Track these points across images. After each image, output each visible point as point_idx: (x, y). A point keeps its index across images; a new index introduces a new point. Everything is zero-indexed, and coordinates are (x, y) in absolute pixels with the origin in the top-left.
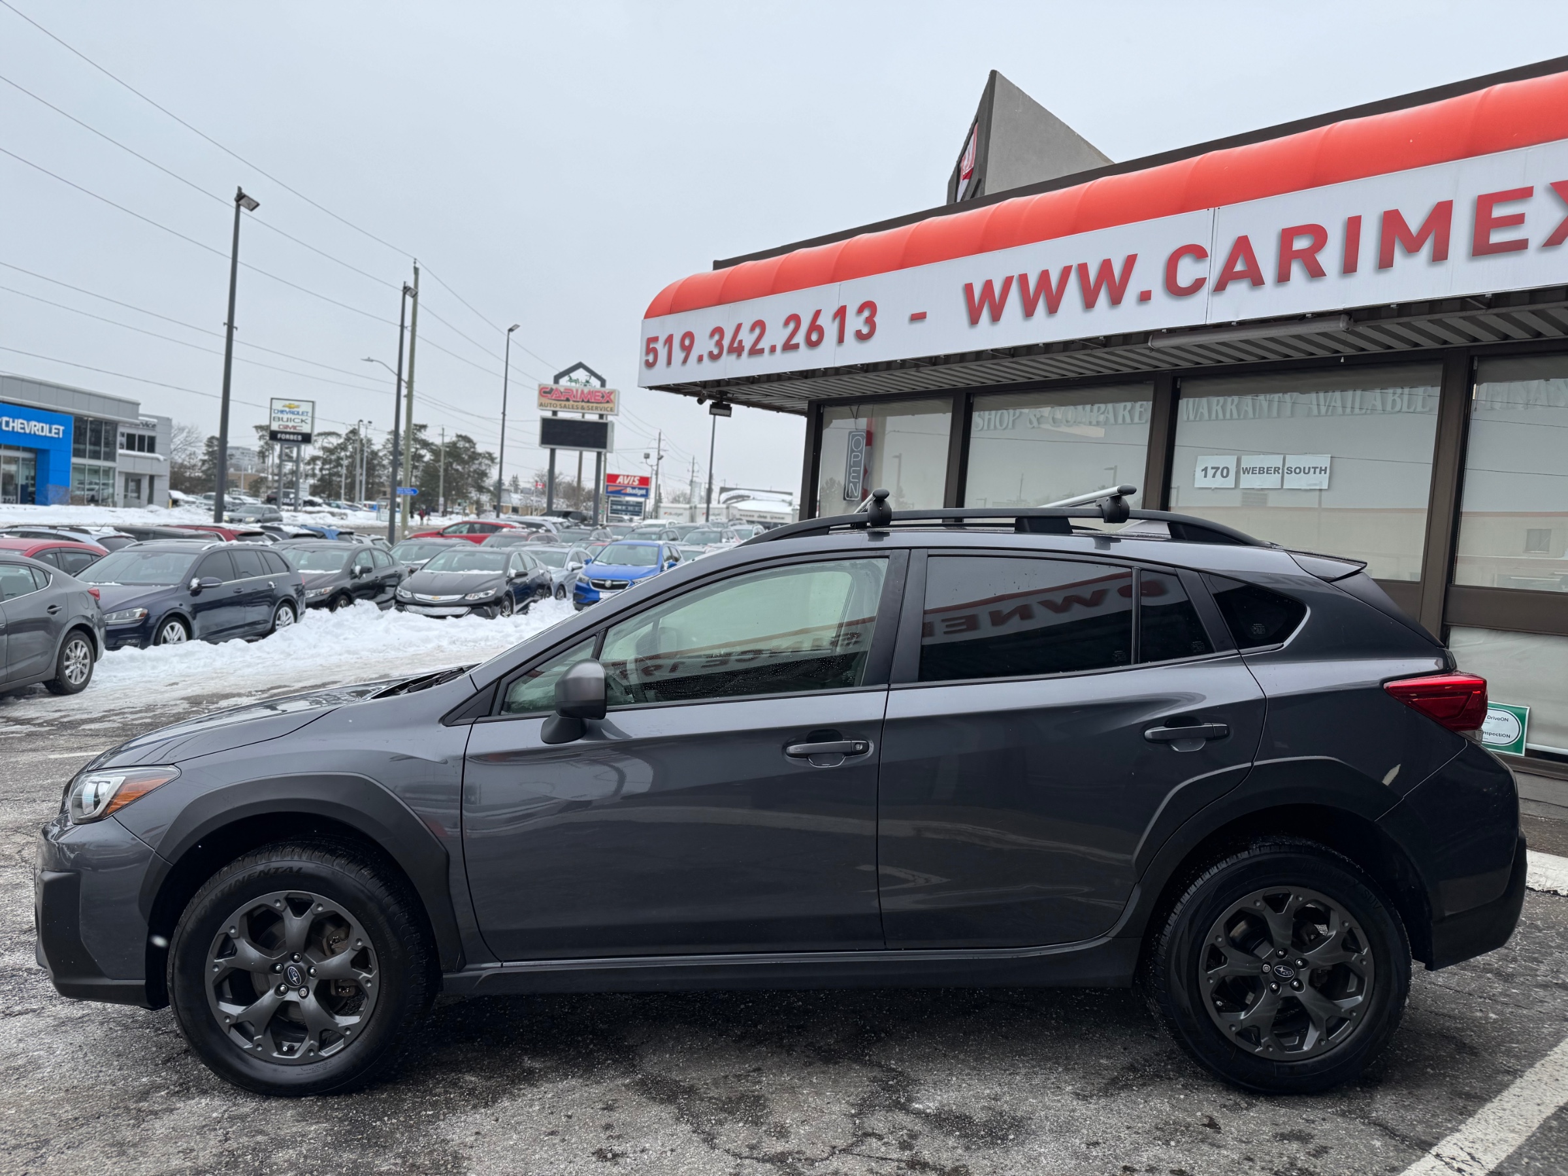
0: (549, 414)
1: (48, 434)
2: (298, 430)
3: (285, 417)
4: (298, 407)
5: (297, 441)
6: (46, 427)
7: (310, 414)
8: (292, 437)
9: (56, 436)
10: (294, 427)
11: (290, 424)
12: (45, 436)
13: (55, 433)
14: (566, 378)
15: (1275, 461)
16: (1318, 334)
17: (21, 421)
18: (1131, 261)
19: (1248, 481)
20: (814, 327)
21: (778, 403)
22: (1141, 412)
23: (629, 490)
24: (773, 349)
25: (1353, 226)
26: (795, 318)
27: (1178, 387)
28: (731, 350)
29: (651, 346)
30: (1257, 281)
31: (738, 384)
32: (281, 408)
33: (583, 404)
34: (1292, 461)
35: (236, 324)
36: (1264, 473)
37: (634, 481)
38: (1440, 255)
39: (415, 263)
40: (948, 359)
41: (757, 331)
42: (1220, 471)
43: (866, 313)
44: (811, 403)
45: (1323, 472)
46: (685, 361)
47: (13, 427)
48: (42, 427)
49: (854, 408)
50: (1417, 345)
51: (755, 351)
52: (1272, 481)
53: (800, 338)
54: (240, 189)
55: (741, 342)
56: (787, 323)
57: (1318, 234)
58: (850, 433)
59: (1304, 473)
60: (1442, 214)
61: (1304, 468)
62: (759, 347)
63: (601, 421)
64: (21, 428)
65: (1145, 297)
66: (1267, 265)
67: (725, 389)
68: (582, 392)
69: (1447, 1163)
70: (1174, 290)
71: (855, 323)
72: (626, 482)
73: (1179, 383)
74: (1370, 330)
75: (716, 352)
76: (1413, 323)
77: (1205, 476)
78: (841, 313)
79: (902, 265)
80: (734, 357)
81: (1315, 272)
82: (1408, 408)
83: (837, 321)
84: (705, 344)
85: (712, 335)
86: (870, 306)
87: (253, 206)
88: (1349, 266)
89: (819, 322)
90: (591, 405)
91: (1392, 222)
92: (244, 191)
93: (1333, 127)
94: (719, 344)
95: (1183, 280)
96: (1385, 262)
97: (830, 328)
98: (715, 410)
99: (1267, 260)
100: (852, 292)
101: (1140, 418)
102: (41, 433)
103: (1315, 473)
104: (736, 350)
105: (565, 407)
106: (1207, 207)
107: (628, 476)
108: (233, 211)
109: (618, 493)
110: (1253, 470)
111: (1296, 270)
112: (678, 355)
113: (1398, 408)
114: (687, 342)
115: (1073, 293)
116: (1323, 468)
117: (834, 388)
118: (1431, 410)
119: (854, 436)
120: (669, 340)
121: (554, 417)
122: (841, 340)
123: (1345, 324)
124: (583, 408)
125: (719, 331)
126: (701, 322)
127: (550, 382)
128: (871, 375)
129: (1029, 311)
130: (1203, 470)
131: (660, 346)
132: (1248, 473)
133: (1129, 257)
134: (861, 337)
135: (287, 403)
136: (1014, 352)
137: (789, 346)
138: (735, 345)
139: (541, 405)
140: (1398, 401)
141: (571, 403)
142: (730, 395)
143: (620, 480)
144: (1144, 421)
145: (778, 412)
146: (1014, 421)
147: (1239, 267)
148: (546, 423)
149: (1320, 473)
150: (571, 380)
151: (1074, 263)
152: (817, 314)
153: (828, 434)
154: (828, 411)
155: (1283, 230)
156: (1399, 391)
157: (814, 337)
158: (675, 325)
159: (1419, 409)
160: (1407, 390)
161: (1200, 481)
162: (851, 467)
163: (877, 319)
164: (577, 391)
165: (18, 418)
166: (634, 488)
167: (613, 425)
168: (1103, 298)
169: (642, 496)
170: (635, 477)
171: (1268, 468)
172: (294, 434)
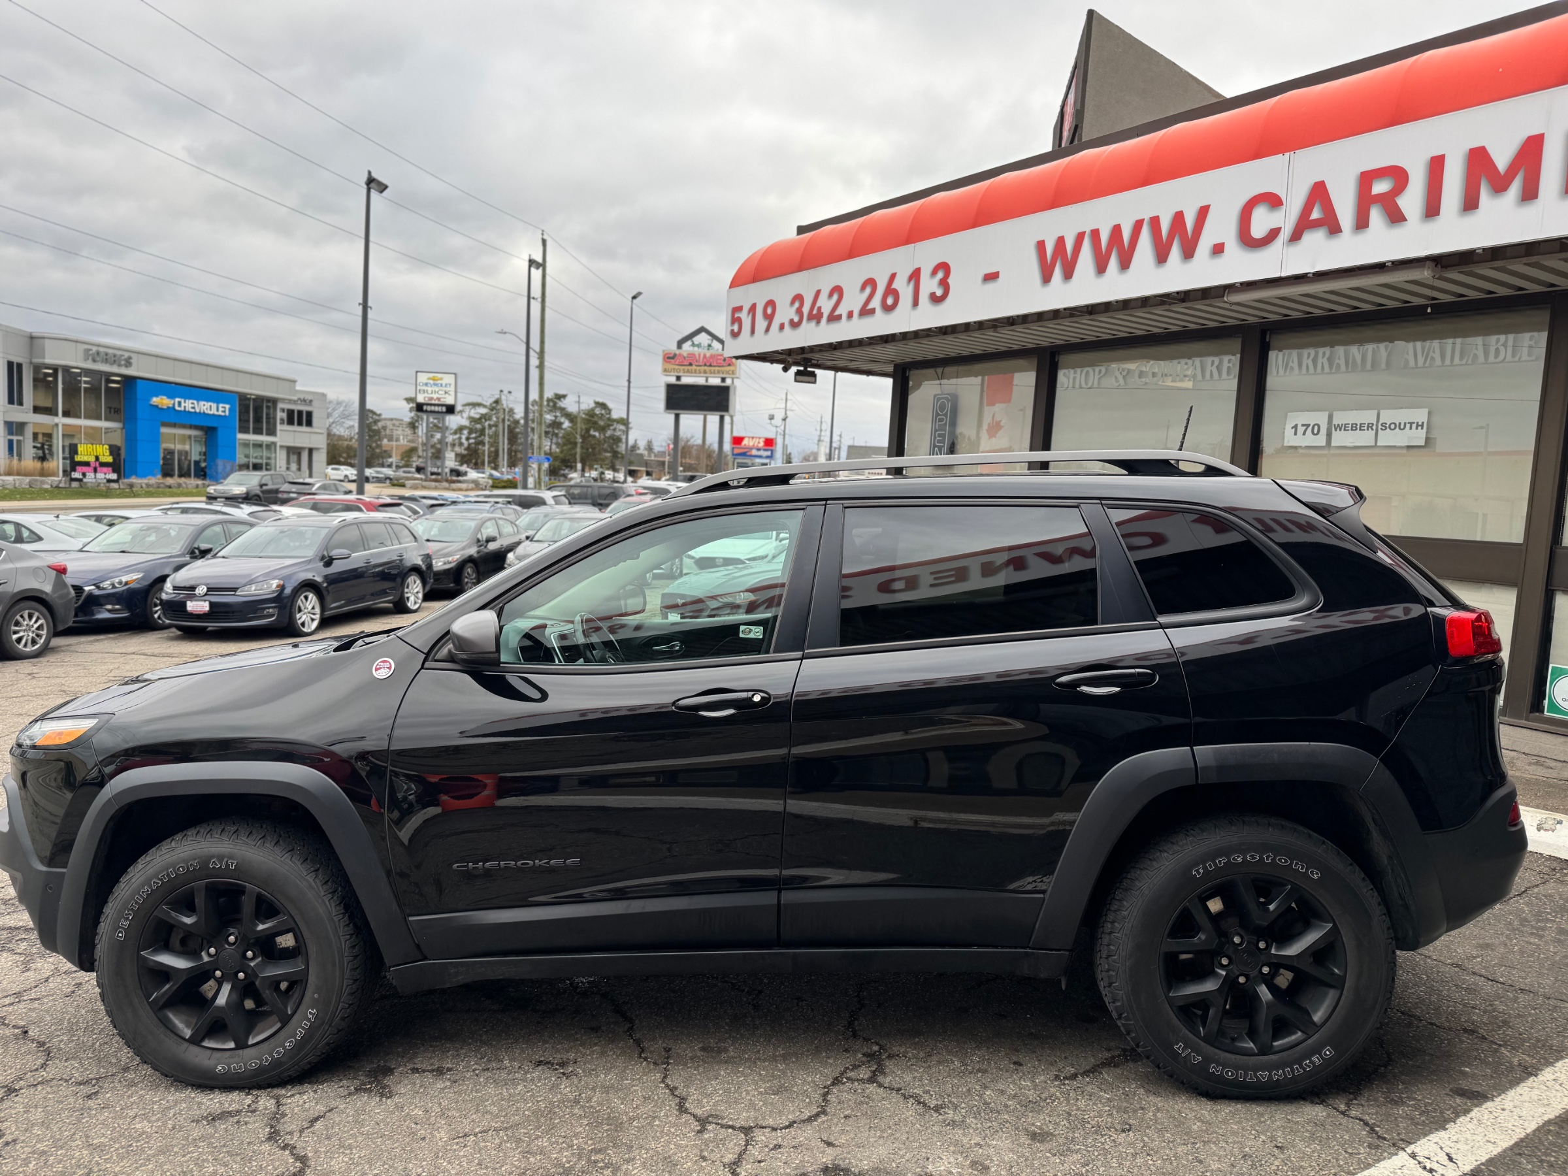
0: (672, 380)
1: (216, 413)
2: (443, 401)
3: (430, 389)
4: (441, 379)
5: (442, 412)
6: (214, 406)
7: (452, 388)
8: (437, 409)
9: (223, 414)
10: (439, 399)
11: (435, 396)
12: (213, 415)
13: (223, 411)
14: (689, 343)
15: (1369, 417)
16: (1406, 282)
17: (191, 401)
18: (1203, 212)
19: (1339, 439)
20: (890, 291)
21: (865, 367)
22: (1229, 368)
23: (754, 452)
24: (850, 315)
25: (1437, 165)
26: (871, 283)
27: (1267, 340)
28: (811, 317)
29: (737, 315)
30: (1334, 229)
31: (821, 351)
32: (425, 381)
33: (706, 368)
34: (1387, 416)
35: (370, 303)
36: (1356, 429)
37: (759, 443)
38: (1530, 193)
39: (543, 234)
40: (1024, 319)
41: (835, 297)
42: (1310, 428)
43: (940, 275)
44: (896, 366)
45: (1420, 428)
46: (767, 330)
47: (185, 407)
48: (211, 406)
49: (940, 370)
50: (1521, 289)
51: (834, 318)
52: (1366, 438)
53: (876, 303)
54: (370, 173)
55: (820, 308)
56: (863, 288)
57: (1399, 176)
58: (935, 396)
59: (1400, 429)
60: (1532, 150)
61: (1400, 423)
62: (837, 313)
63: (723, 384)
64: (193, 408)
65: (1218, 249)
66: (1345, 212)
67: (809, 356)
68: (705, 356)
69: (1419, 1163)
70: (1248, 241)
71: (930, 285)
72: (751, 444)
73: (1268, 336)
74: (1462, 275)
75: (796, 319)
76: (1509, 267)
77: (1295, 434)
78: (915, 276)
79: (975, 225)
80: (813, 323)
81: (1396, 217)
82: (1513, 356)
83: (912, 283)
84: (786, 313)
85: (793, 303)
86: (944, 267)
87: (383, 188)
88: (1432, 209)
89: (894, 286)
90: (712, 368)
91: (1478, 159)
92: (374, 175)
93: (1419, 58)
94: (799, 311)
95: (1258, 230)
96: (1470, 203)
97: (906, 292)
98: (799, 378)
99: (1345, 208)
100: (926, 253)
101: (1228, 373)
102: (209, 412)
103: (1411, 428)
104: (816, 317)
105: (688, 371)
106: (1283, 152)
107: (753, 438)
108: (364, 191)
109: (744, 454)
110: (1345, 427)
111: (1376, 215)
112: (761, 324)
113: (1501, 358)
114: (769, 311)
115: (1145, 247)
116: (1420, 423)
117: (915, 351)
118: (1537, 359)
119: (939, 399)
120: (753, 309)
121: (678, 383)
122: (916, 303)
123: (1430, 272)
124: (705, 372)
125: (799, 298)
126: (781, 289)
127: (673, 347)
128: (950, 338)
129: (1101, 268)
130: (1292, 428)
131: (744, 315)
132: (1340, 430)
133: (1202, 208)
134: (936, 299)
135: (431, 375)
136: (1092, 310)
137: (866, 312)
138: (815, 312)
139: (665, 370)
140: (1502, 349)
141: (694, 367)
142: (815, 362)
143: (745, 442)
144: (1232, 377)
145: (868, 376)
146: (1099, 379)
147: (1316, 214)
148: (670, 387)
149: (1417, 429)
150: (693, 345)
151: (1146, 217)
152: (893, 276)
153: (914, 399)
154: (914, 375)
155: (1362, 173)
156: (1502, 337)
157: (890, 301)
158: (758, 293)
159: (1525, 357)
160: (1511, 337)
161: (1290, 439)
162: (936, 431)
163: (950, 281)
164: (699, 355)
165: (190, 398)
166: (759, 450)
167: (735, 388)
168: (1175, 252)
169: (767, 457)
170: (760, 438)
171: (1361, 424)
172: (438, 405)
